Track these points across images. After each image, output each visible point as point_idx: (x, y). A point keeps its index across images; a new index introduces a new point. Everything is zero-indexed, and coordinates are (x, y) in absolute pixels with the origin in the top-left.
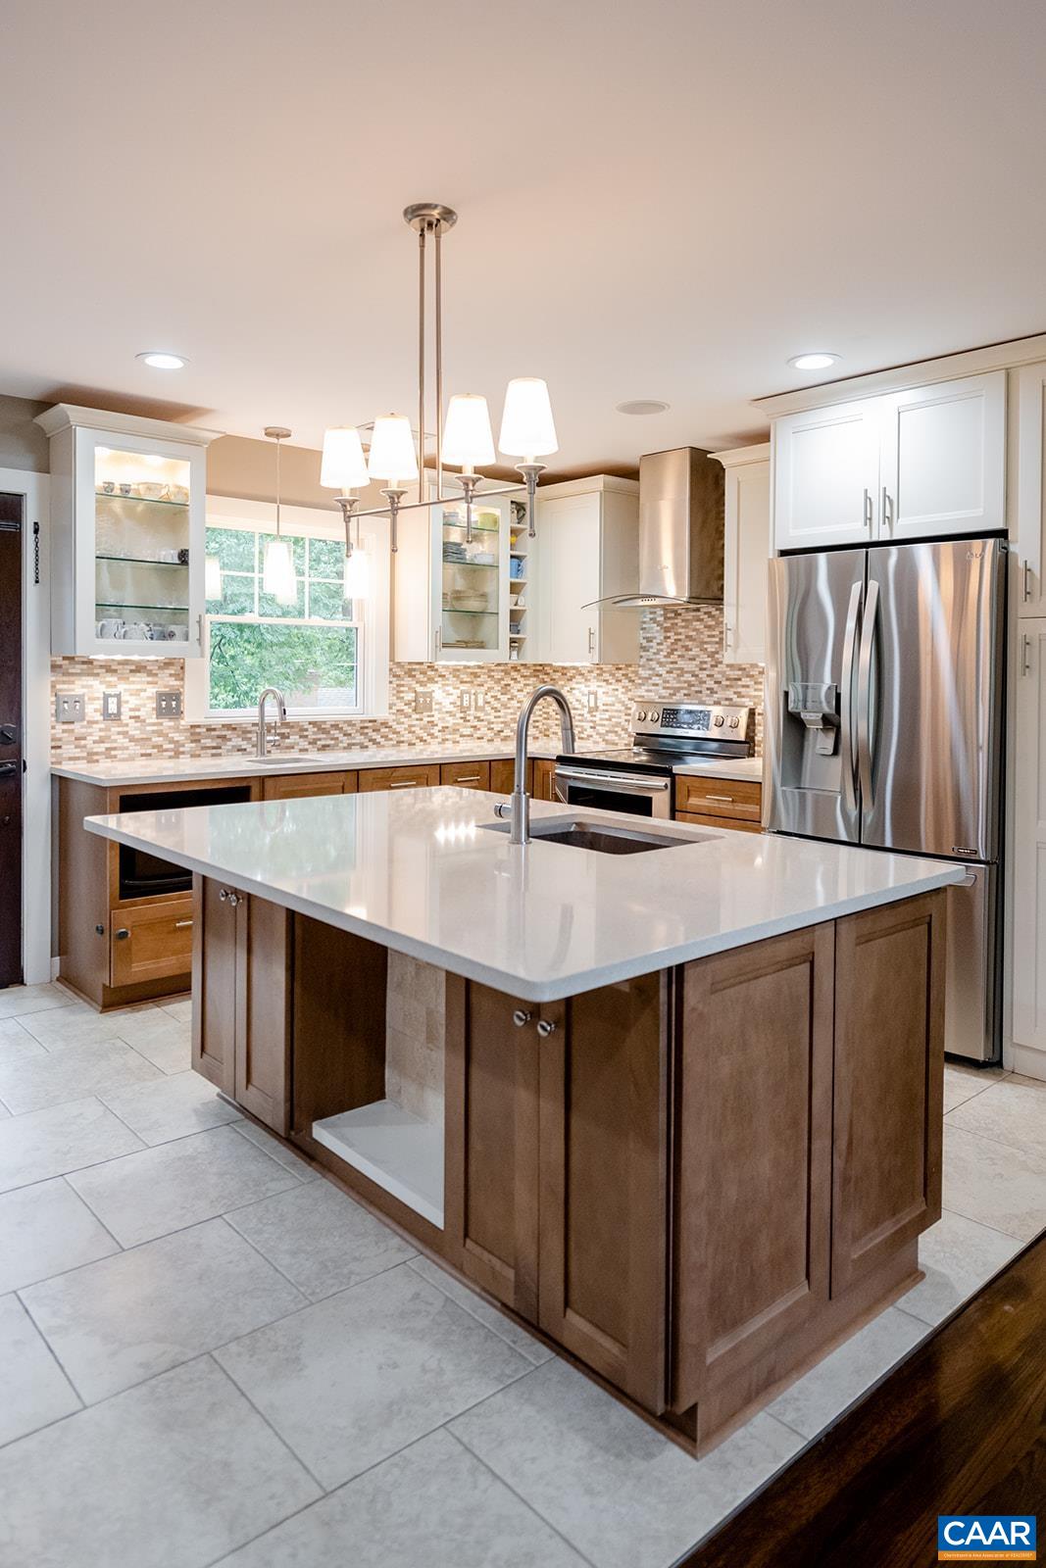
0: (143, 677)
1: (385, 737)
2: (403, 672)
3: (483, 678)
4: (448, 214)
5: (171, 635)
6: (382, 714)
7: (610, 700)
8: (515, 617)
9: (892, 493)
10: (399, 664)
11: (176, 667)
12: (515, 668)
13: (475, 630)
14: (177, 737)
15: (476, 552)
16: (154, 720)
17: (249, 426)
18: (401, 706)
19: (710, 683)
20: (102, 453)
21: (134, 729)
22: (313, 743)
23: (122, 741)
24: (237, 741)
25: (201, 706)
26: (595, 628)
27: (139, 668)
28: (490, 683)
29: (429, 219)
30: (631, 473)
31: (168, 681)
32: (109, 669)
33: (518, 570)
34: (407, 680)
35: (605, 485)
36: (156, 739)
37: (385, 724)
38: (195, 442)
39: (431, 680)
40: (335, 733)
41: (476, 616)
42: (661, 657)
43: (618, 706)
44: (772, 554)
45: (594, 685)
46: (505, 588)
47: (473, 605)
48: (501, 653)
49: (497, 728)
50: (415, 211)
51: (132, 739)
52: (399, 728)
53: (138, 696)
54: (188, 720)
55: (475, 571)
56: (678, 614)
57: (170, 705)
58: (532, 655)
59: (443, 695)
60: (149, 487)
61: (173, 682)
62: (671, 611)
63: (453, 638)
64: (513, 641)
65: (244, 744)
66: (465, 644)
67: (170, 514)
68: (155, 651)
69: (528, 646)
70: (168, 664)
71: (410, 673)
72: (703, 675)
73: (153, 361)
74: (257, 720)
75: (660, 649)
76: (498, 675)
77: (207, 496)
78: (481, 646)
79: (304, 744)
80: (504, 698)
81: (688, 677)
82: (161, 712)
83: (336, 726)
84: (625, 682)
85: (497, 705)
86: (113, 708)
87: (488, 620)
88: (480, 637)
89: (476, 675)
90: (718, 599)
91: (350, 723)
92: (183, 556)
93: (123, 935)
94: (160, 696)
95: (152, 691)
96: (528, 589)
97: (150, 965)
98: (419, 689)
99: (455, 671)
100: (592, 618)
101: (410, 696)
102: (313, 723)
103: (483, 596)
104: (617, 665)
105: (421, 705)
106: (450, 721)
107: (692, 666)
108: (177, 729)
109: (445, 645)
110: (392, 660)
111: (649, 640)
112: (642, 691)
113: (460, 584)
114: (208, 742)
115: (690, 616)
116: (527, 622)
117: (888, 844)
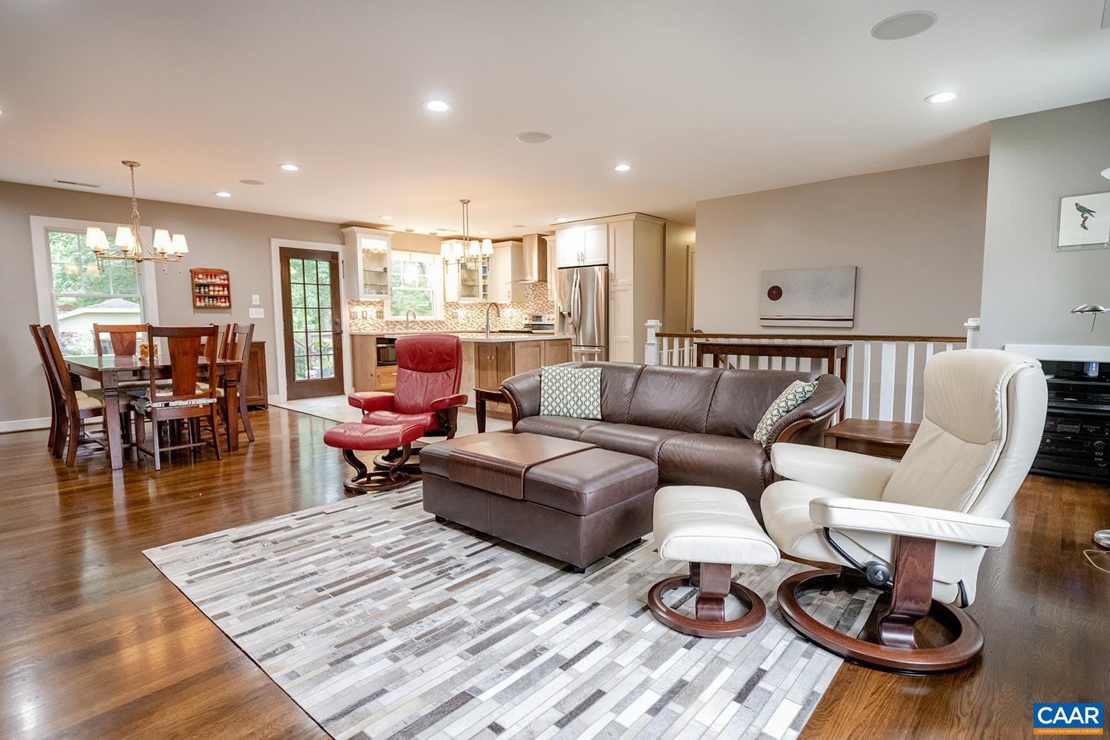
0: (372, 306)
1: (443, 326)
2: (449, 305)
3: (474, 308)
4: (469, 201)
5: (382, 293)
6: (442, 319)
7: (516, 314)
8: (485, 287)
9: (584, 253)
10: (447, 303)
11: (381, 303)
12: (485, 304)
13: (471, 291)
14: (382, 324)
15: (471, 265)
16: (376, 319)
17: (401, 228)
18: (448, 316)
19: (546, 307)
20: (363, 239)
21: (370, 321)
22: (421, 327)
23: (368, 325)
24: (399, 326)
25: (388, 316)
26: (510, 290)
27: (371, 303)
28: (476, 309)
29: (465, 202)
30: (520, 240)
31: (379, 307)
32: (363, 303)
33: (484, 271)
34: (450, 308)
35: (513, 244)
36: (377, 325)
37: (443, 322)
38: (388, 235)
39: (457, 308)
40: (428, 324)
41: (471, 287)
42: (532, 299)
43: (519, 316)
44: (556, 269)
45: (511, 309)
46: (481, 277)
47: (471, 283)
48: (480, 299)
49: (479, 324)
50: (462, 201)
51: (370, 325)
52: (447, 323)
53: (371, 311)
54: (385, 320)
55: (470, 272)
56: (536, 286)
57: (380, 315)
58: (490, 300)
59: (462, 313)
60: (375, 250)
61: (381, 308)
62: (534, 285)
63: (464, 294)
64: (484, 295)
65: (402, 327)
66: (469, 296)
67: (380, 257)
68: (376, 298)
69: (489, 296)
70: (379, 302)
71: (450, 306)
72: (544, 305)
73: (383, 218)
74: (406, 320)
75: (531, 297)
76: (479, 307)
77: (393, 251)
78: (473, 296)
79: (419, 328)
80: (481, 314)
81: (540, 306)
82: (378, 317)
83: (428, 323)
84: (521, 308)
85: (479, 317)
86: (365, 316)
87: (475, 288)
88: (473, 294)
89: (472, 307)
90: (546, 281)
91: (432, 322)
92: (385, 269)
93: (379, 376)
94: (377, 312)
95: (375, 310)
96: (488, 278)
97: (386, 385)
98: (454, 311)
99: (465, 305)
100: (509, 287)
101: (451, 313)
102: (421, 321)
103: (474, 280)
104: (518, 301)
105: (454, 317)
106: (464, 322)
107: (541, 302)
108: (382, 322)
109: (462, 296)
110: (445, 301)
111: (528, 294)
112: (526, 311)
113: (466, 277)
114: (390, 326)
115: (540, 286)
116: (488, 288)
117: (582, 344)
